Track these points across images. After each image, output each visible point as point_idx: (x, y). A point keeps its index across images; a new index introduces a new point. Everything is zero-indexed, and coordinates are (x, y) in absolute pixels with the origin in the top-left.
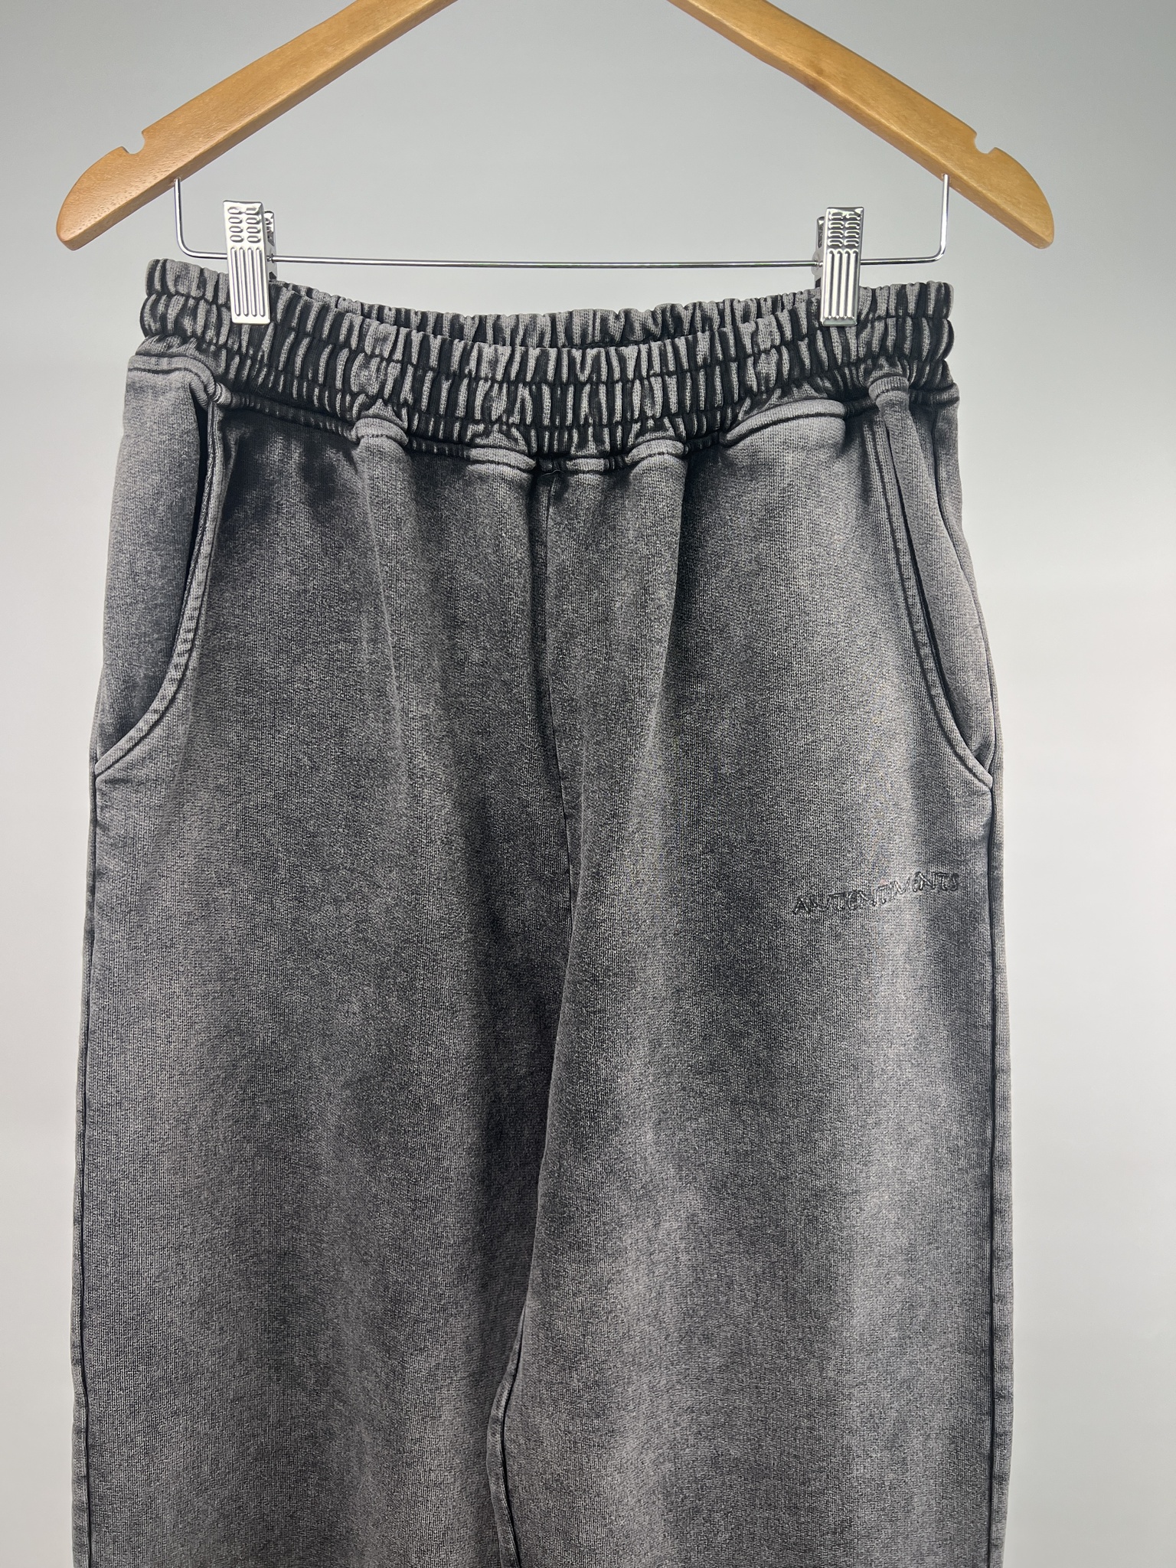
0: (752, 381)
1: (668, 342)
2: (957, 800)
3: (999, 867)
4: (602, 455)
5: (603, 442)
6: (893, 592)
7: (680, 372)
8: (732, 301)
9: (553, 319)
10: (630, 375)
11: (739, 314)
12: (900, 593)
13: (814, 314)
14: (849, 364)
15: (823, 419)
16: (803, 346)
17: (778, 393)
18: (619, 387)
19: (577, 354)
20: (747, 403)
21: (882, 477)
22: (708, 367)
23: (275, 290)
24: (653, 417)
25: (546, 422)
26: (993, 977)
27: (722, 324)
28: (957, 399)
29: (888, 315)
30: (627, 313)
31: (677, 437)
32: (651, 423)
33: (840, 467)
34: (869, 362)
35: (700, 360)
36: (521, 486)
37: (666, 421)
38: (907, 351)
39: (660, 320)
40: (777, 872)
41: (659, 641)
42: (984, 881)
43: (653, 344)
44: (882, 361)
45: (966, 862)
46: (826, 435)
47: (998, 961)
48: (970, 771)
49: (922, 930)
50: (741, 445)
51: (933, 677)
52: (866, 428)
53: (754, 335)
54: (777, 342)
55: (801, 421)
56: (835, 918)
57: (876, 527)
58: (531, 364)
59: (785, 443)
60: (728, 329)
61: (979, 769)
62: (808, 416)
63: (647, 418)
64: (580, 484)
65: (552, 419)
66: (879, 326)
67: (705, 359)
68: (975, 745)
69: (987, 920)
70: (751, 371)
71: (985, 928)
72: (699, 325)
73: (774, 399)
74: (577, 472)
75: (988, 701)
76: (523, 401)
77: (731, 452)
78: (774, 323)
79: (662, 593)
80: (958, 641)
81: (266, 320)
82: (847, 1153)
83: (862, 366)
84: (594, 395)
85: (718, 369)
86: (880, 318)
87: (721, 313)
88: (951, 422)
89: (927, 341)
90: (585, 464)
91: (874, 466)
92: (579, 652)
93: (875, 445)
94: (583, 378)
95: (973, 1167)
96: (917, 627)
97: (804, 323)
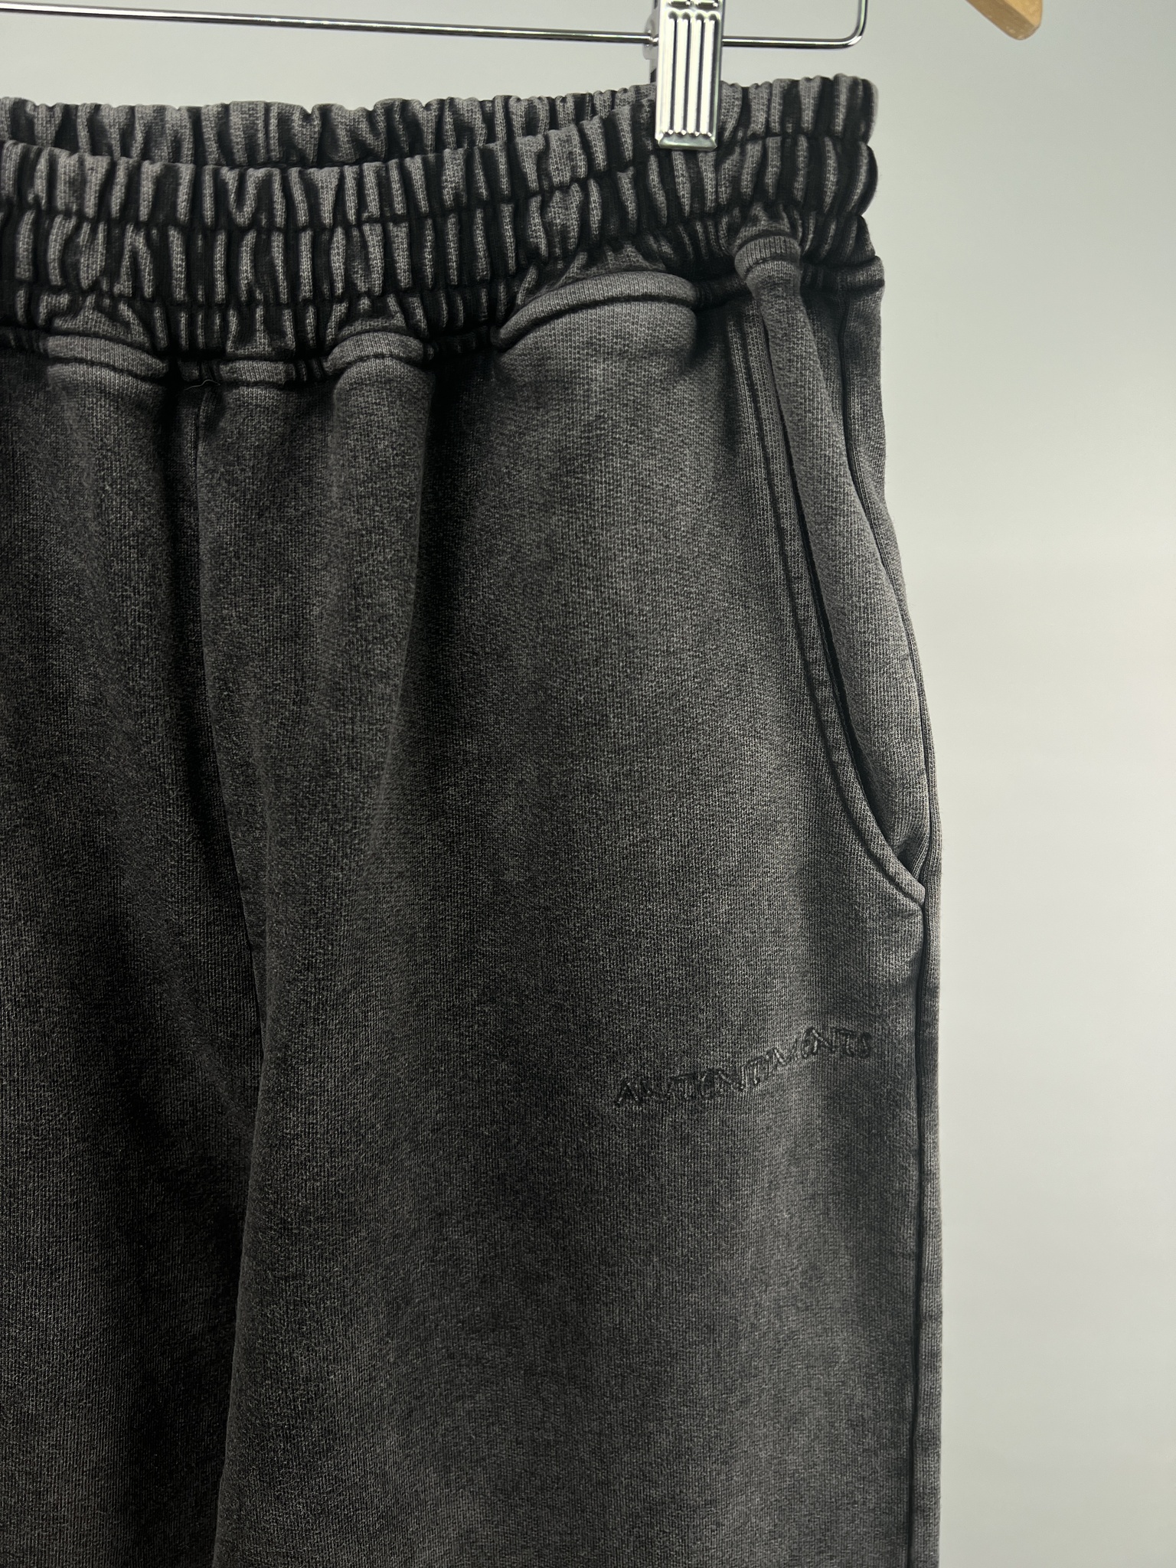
0: (539, 238)
1: (393, 163)
2: (870, 924)
3: (933, 1023)
4: (280, 355)
5: (283, 335)
6: (773, 600)
7: (413, 218)
8: (507, 99)
9: (195, 114)
10: (327, 217)
11: (518, 121)
12: (785, 601)
13: (644, 123)
14: (703, 216)
15: (656, 307)
16: (625, 180)
17: (581, 259)
18: (306, 238)
19: (230, 176)
20: (531, 275)
21: (757, 411)
22: (463, 209)
24: (369, 293)
25: (180, 294)
26: (921, 1187)
27: (491, 137)
28: (881, 283)
29: (768, 131)
30: (325, 111)
31: (411, 329)
32: (365, 303)
33: (685, 390)
34: (736, 212)
35: (448, 195)
36: (137, 405)
37: (391, 301)
38: (799, 195)
39: (382, 126)
41: (384, 676)
42: (910, 1047)
43: (366, 165)
44: (758, 210)
45: (883, 1018)
46: (661, 333)
47: (929, 1164)
48: (892, 880)
49: (816, 1112)
50: (520, 346)
51: (836, 734)
52: (731, 327)
53: (542, 157)
54: (582, 171)
55: (618, 308)
56: (680, 1111)
57: (747, 493)
58: (147, 188)
59: (590, 344)
60: (497, 146)
61: (906, 877)
62: (629, 299)
63: (359, 296)
64: (242, 404)
65: (190, 288)
66: (753, 150)
67: (457, 196)
68: (898, 839)
69: (913, 1105)
70: (535, 220)
71: (910, 1116)
72: (450, 136)
73: (574, 269)
74: (236, 383)
75: (920, 774)
76: (134, 255)
77: (506, 358)
78: (576, 139)
79: (388, 596)
80: (876, 680)
82: (697, 1450)
83: (725, 220)
84: (261, 251)
85: (479, 215)
86: (755, 137)
87: (489, 119)
88: (872, 323)
89: (832, 177)
90: (249, 370)
91: (744, 391)
92: (252, 689)
93: (746, 357)
94: (243, 217)
96: (811, 656)
97: (627, 139)
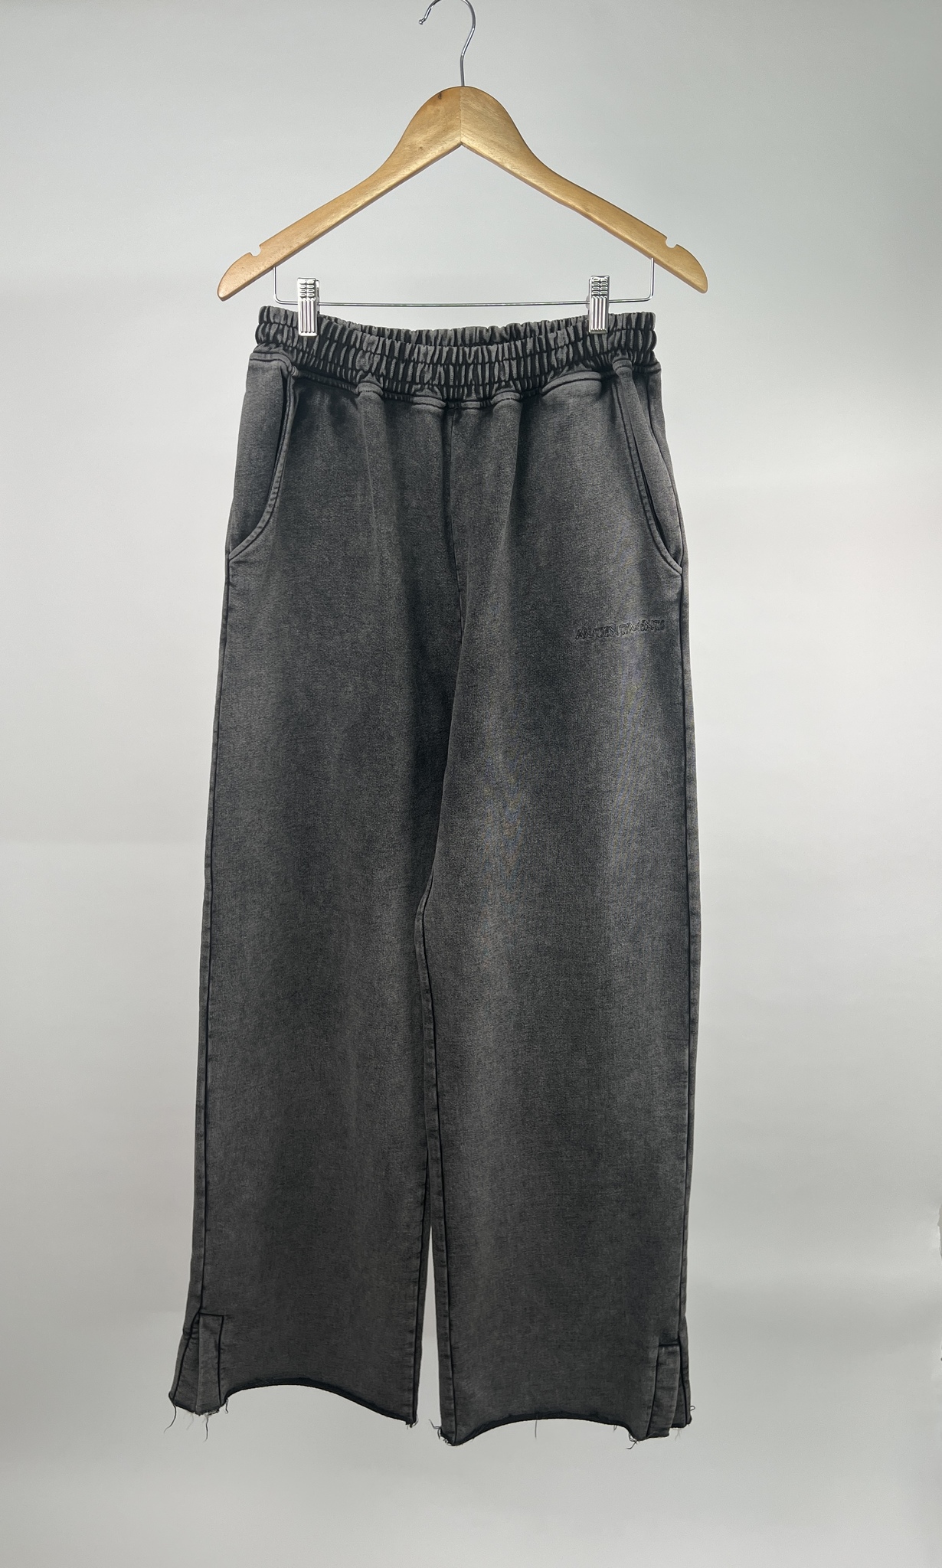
0: (554, 362)
1: (512, 343)
2: (662, 580)
3: (687, 616)
4: (479, 400)
5: (480, 394)
6: (628, 470)
7: (518, 358)
8: (545, 321)
9: (455, 331)
10: (493, 360)
11: (548, 328)
12: (632, 470)
13: (585, 327)
14: (604, 353)
15: (588, 381)
16: (580, 344)
17: (567, 368)
18: (487, 366)
19: (467, 350)
20: (552, 373)
21: (621, 410)
22: (532, 355)
23: (320, 319)
24: (505, 381)
25: (451, 383)
26: (683, 676)
27: (540, 333)
28: (660, 370)
29: (623, 328)
30: (493, 328)
31: (517, 391)
32: (503, 383)
33: (597, 405)
34: (613, 352)
35: (528, 351)
36: (438, 416)
37: (511, 383)
38: (631, 347)
39: (509, 332)
40: (567, 617)
41: (507, 494)
42: (677, 624)
43: (505, 344)
44: (619, 352)
45: (667, 613)
46: (590, 389)
47: (685, 667)
48: (669, 564)
49: (647, 652)
50: (548, 394)
51: (649, 514)
52: (613, 385)
53: (555, 339)
54: (567, 342)
55: (577, 383)
56: (597, 641)
57: (619, 436)
58: (444, 355)
59: (569, 394)
60: (542, 337)
61: (674, 563)
62: (580, 380)
63: (502, 381)
64: (467, 414)
65: (454, 382)
66: (618, 334)
67: (531, 352)
68: (672, 552)
69: (679, 645)
70: (553, 357)
71: (678, 649)
72: (528, 334)
73: (564, 372)
74: (466, 408)
75: (677, 527)
76: (440, 373)
77: (544, 398)
78: (566, 333)
79: (508, 469)
80: (660, 494)
81: (315, 334)
82: (604, 769)
83: (610, 354)
84: (475, 370)
85: (537, 356)
86: (619, 330)
87: (540, 328)
88: (658, 383)
89: (641, 342)
90: (470, 404)
91: (617, 405)
92: (467, 500)
93: (617, 394)
94: (470, 361)
95: (675, 783)
96: (641, 488)
97: (581, 332)
